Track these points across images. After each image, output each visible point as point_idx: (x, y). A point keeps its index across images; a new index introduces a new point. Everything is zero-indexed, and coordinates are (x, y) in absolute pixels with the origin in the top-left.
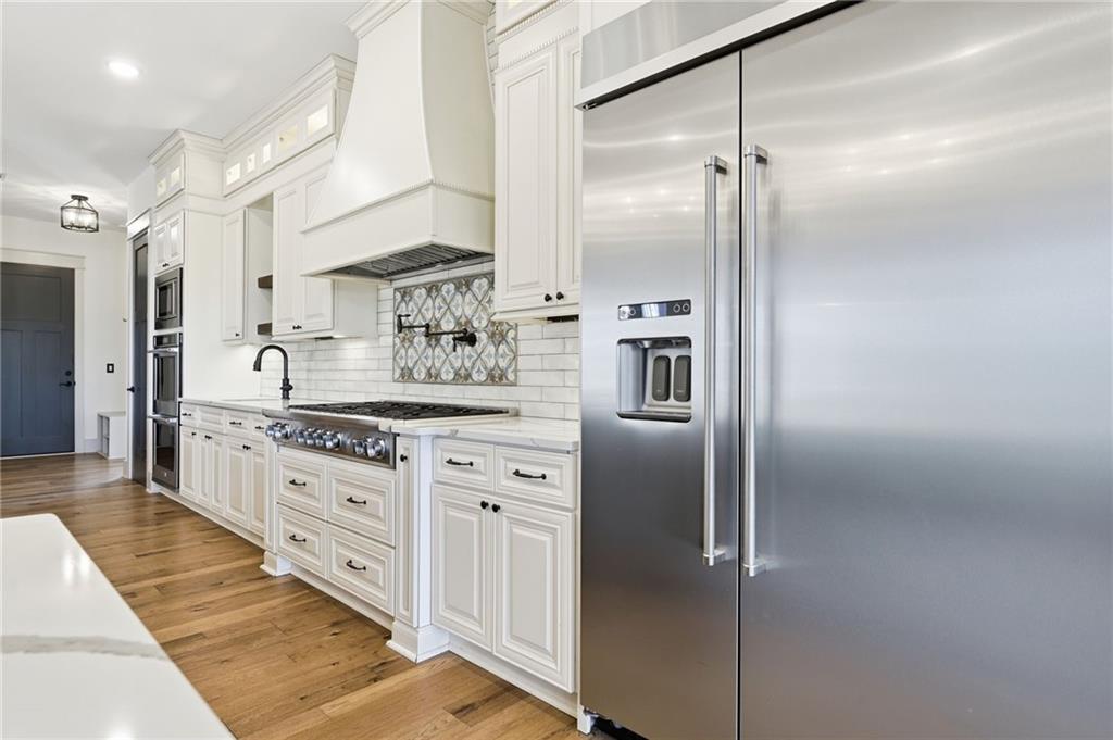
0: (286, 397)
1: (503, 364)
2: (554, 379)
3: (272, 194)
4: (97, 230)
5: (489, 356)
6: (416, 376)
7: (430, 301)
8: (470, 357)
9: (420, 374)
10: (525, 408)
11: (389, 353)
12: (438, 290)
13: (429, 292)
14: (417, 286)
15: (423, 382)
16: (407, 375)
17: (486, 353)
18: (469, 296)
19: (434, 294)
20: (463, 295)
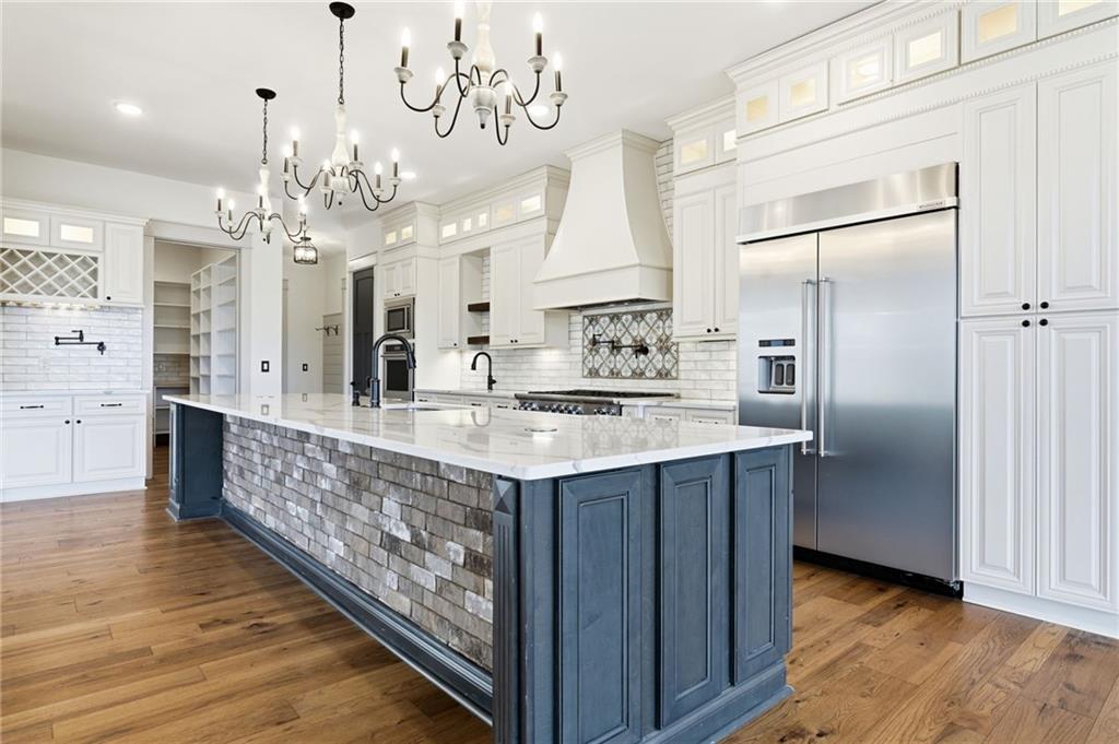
0: (490, 388)
1: (668, 366)
2: (704, 376)
3: (489, 249)
4: (316, 263)
5: (658, 361)
6: (601, 374)
7: (612, 326)
8: (644, 362)
9: (605, 372)
10: (683, 394)
11: (580, 358)
12: (619, 319)
13: (612, 320)
14: (602, 315)
15: (607, 377)
16: (594, 373)
17: (656, 359)
18: (643, 323)
19: (616, 321)
20: (639, 323)
